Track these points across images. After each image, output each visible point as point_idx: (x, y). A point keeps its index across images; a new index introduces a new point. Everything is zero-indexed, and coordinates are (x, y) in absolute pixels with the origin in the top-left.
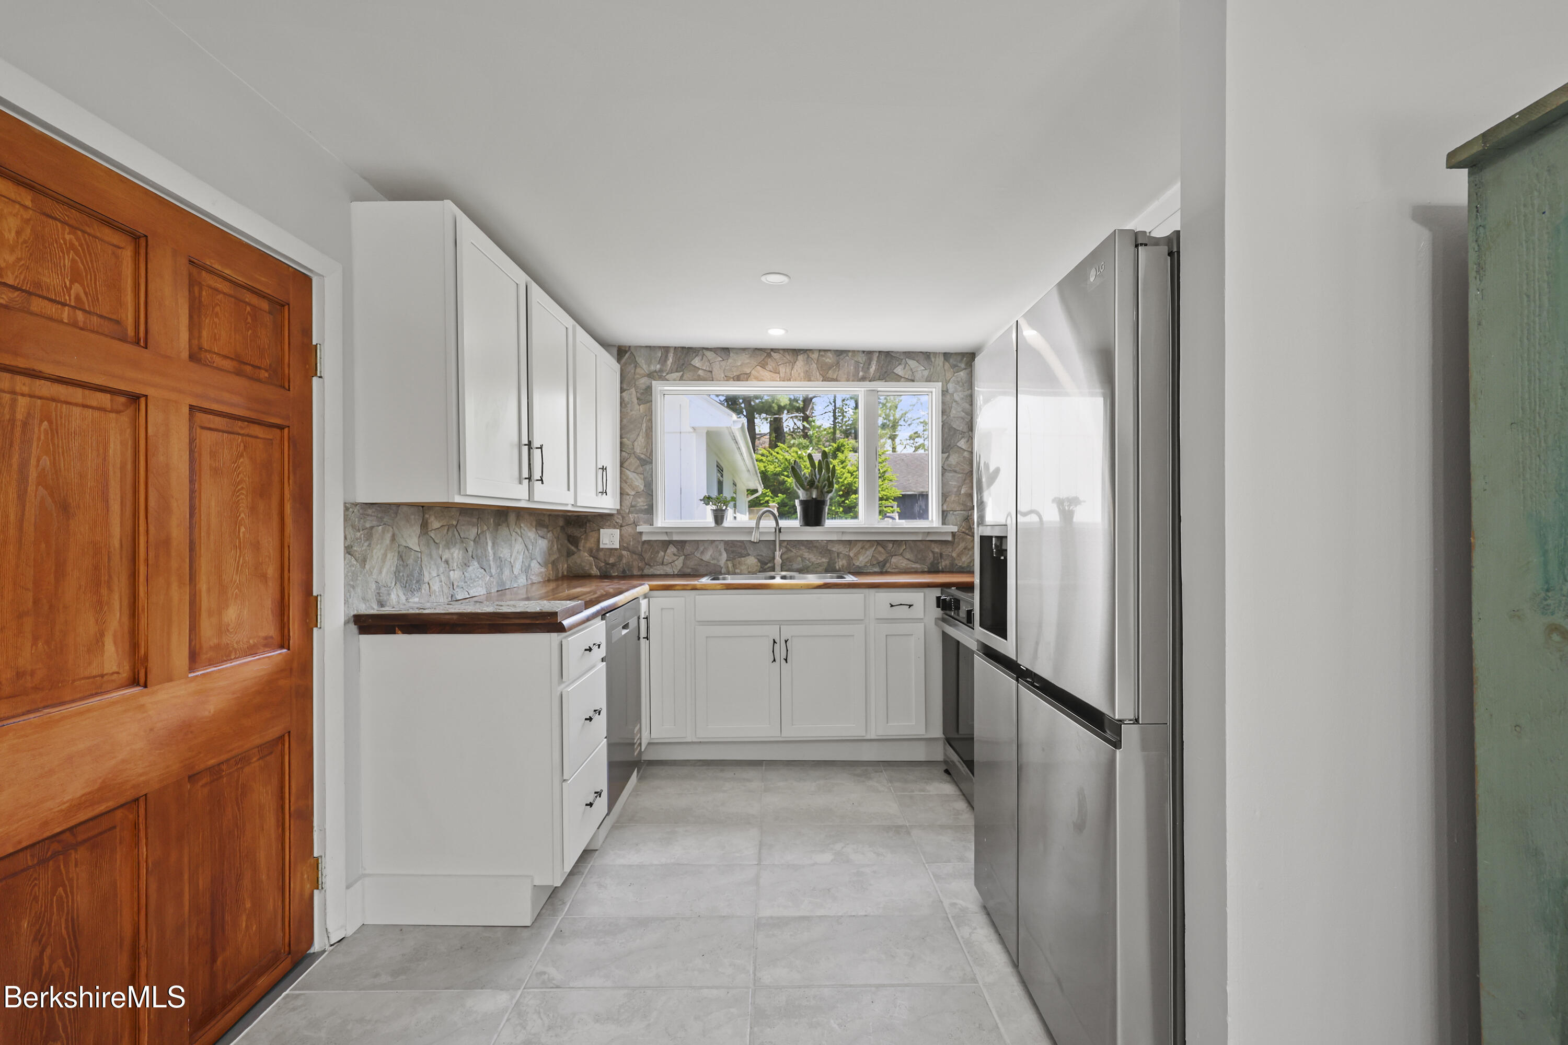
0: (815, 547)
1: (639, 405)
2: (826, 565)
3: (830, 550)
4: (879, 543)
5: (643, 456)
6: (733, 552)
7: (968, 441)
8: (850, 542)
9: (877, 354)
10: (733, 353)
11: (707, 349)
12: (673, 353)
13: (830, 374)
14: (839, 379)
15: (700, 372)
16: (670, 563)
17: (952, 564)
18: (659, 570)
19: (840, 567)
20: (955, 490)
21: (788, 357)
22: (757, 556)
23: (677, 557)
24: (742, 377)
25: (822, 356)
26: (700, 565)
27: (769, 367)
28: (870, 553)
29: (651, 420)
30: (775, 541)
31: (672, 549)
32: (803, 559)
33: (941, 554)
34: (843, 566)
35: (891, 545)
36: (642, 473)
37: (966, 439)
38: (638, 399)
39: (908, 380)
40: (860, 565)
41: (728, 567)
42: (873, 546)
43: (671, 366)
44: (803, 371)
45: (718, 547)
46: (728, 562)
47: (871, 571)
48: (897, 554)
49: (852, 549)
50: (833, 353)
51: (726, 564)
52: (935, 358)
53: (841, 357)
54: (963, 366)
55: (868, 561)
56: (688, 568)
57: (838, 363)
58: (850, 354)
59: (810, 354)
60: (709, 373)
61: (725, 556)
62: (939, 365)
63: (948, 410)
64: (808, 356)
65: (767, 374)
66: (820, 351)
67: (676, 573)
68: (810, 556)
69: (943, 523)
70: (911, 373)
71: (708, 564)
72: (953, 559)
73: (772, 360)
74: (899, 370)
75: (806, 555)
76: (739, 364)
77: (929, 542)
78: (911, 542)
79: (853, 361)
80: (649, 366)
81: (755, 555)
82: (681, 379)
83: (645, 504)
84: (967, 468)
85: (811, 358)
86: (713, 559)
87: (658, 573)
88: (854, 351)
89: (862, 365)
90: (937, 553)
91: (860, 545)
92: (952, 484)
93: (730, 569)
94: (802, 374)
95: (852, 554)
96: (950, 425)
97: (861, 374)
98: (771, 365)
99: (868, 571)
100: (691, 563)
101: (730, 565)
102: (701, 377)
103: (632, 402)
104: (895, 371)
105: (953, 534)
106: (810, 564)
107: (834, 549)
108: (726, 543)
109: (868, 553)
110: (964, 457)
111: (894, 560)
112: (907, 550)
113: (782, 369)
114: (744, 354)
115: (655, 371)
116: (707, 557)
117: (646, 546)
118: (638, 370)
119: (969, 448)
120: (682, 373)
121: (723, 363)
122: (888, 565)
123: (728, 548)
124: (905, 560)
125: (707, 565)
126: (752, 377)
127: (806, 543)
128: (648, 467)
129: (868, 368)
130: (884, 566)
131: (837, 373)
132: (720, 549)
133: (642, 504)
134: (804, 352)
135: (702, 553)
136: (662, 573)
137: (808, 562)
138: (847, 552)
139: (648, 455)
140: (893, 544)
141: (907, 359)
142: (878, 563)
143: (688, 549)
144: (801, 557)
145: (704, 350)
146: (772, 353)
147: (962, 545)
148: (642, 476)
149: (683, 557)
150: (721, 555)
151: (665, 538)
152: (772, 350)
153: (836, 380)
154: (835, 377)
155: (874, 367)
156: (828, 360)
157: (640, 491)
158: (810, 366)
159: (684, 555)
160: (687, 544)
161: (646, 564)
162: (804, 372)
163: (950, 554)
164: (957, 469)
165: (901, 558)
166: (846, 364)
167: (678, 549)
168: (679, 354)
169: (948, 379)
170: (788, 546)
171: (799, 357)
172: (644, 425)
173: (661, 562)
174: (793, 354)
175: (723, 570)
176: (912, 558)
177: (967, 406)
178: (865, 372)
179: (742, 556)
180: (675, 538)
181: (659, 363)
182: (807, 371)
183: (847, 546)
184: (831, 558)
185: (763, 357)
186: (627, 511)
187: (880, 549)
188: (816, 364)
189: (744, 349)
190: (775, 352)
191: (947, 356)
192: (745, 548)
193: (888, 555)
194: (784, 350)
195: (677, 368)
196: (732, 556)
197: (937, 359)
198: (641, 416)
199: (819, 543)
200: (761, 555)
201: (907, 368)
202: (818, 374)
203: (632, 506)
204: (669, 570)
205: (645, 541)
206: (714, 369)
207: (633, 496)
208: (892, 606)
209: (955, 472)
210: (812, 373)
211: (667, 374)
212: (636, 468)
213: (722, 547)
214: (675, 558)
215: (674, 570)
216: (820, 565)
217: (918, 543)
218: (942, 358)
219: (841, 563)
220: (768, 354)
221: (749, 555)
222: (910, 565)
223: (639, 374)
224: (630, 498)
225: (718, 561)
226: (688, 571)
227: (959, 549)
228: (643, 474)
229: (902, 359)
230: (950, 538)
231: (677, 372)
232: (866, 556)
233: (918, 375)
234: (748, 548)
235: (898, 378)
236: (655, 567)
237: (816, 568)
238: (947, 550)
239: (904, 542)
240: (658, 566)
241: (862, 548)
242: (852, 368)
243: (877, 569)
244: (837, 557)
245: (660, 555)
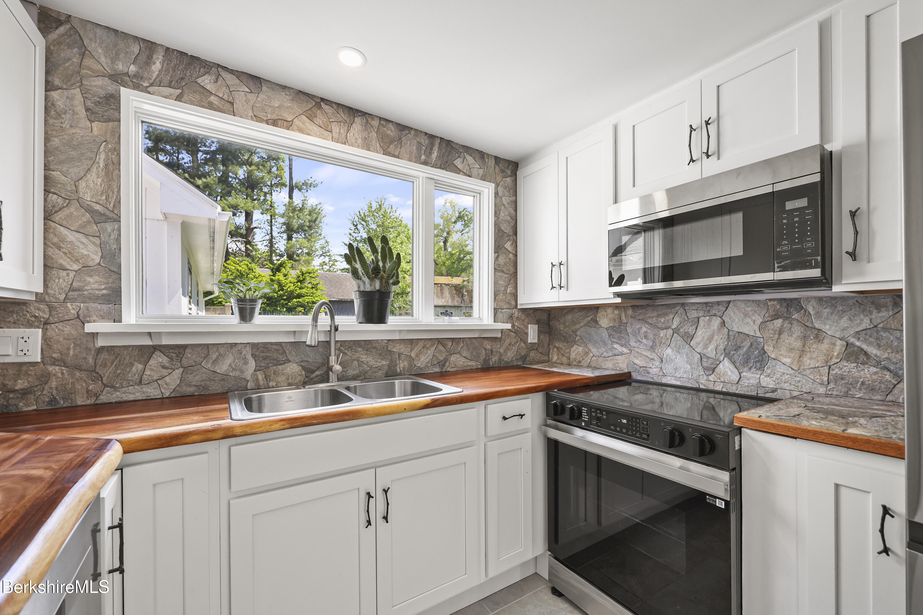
0: (374, 348)
1: (91, 121)
2: (386, 368)
3: (390, 351)
4: (440, 341)
5: (98, 207)
6: (265, 359)
7: (512, 245)
8: (411, 341)
9: (439, 141)
10: (267, 87)
11: (225, 68)
12: (163, 56)
13: (392, 148)
14: (400, 156)
15: (212, 98)
16: (156, 380)
17: (500, 360)
18: (134, 394)
19: (402, 369)
20: (503, 289)
21: (343, 116)
22: (298, 364)
23: (170, 371)
24: (280, 122)
25: (383, 125)
26: (210, 380)
27: (318, 121)
28: (430, 352)
29: (117, 151)
30: (328, 343)
31: (159, 359)
32: (360, 363)
33: (492, 351)
34: (404, 368)
35: (450, 343)
36: (98, 234)
37: (511, 242)
38: (87, 110)
39: (465, 174)
40: (422, 366)
41: (257, 379)
42: (434, 345)
43: (158, 75)
44: (361, 137)
45: (241, 353)
46: (258, 373)
47: (432, 372)
48: (456, 352)
49: (414, 349)
50: (395, 125)
51: (254, 374)
52: (488, 159)
53: (404, 133)
54: (509, 173)
55: (429, 361)
56: (190, 386)
57: (400, 139)
58: (413, 132)
59: (369, 120)
60: (228, 105)
61: (252, 364)
62: (491, 167)
63: (498, 212)
64: (367, 120)
65: (315, 129)
66: (381, 118)
67: (167, 394)
68: (368, 359)
69: (495, 322)
70: (468, 168)
71: (225, 377)
72: (501, 355)
73: (322, 113)
74: (458, 163)
75: (364, 358)
76: (277, 105)
77: (482, 339)
78: (467, 340)
79: (415, 141)
80: (113, 62)
81: (297, 361)
82: (179, 98)
83: (103, 287)
84: (512, 270)
85: (370, 124)
86: (234, 370)
87: (131, 397)
88: (416, 130)
89: (424, 148)
90: (489, 350)
91: (421, 344)
92: (501, 284)
93: (261, 382)
94: (360, 141)
95: (413, 355)
96: (499, 226)
97: (423, 157)
98: (320, 119)
99: (429, 372)
100: (195, 379)
101: (260, 376)
102: (215, 107)
103: (74, 113)
104: (455, 162)
105: (502, 331)
106: (369, 369)
107: (395, 350)
108: (254, 346)
109: (429, 352)
110: (510, 259)
111: (453, 358)
112: (465, 348)
113: (335, 128)
114: (283, 94)
115: (127, 74)
116: (223, 367)
117: (104, 356)
118: (87, 62)
119: (513, 250)
120: (180, 91)
121: (252, 97)
122: (447, 364)
123: (257, 353)
124: (463, 358)
125: (223, 380)
126: (295, 127)
127: (363, 343)
128: (109, 227)
129: (431, 154)
130: (444, 365)
131: (398, 150)
132: (245, 355)
133: (96, 286)
134: (363, 115)
135: (215, 362)
136: (140, 398)
137: (366, 366)
138: (408, 352)
139: (111, 207)
140: (452, 342)
141: (465, 154)
142: (438, 363)
143: (190, 357)
144: (358, 361)
145: (219, 69)
146: (322, 103)
147: (508, 341)
148: (97, 241)
149: (181, 370)
150: (246, 363)
151: (147, 342)
152: (322, 100)
153: (397, 157)
154: (397, 154)
155: (435, 154)
156: (389, 132)
157: (91, 263)
158: (369, 134)
159: (182, 367)
160: (188, 351)
161: (105, 386)
162: (362, 139)
163: (498, 350)
164: (504, 269)
165: (458, 356)
166: (409, 142)
167: (172, 359)
168: (175, 61)
169: (498, 182)
170: (342, 348)
171: (356, 118)
172: (103, 156)
173: (138, 381)
174: (349, 113)
175: (249, 386)
176: (468, 356)
177: (513, 212)
178: (427, 156)
179: (278, 363)
180: (165, 341)
181: (133, 63)
182: (366, 139)
183: (409, 346)
184: (391, 360)
185: (310, 106)
186: (62, 297)
187: (441, 347)
188: (376, 133)
189: (284, 88)
190: (326, 104)
191: (497, 159)
192: (284, 352)
193: (447, 354)
194: (338, 105)
195: (171, 82)
196: (263, 365)
197: (490, 160)
198: (94, 140)
199: (379, 343)
200: (308, 361)
201: (465, 163)
202: (378, 146)
203: (72, 289)
204: (153, 392)
205: (103, 348)
206: (237, 101)
207: (76, 271)
208: (505, 418)
209: (503, 272)
210: (371, 142)
211: (152, 85)
212: (83, 226)
213: (248, 352)
214: (165, 372)
215: (163, 391)
216: (379, 368)
217: (474, 341)
218: (493, 162)
219: (402, 365)
220: (316, 103)
221: (289, 361)
222: (467, 363)
223: (89, 68)
224: (68, 275)
225: (242, 372)
226: (190, 390)
227: (505, 345)
228: (99, 237)
229: (461, 153)
230: (499, 335)
231: (170, 87)
232: (427, 355)
233: (475, 172)
234: (287, 352)
235: (458, 171)
236: (124, 389)
237: (375, 372)
238: (496, 347)
239: (462, 340)
240: (131, 388)
241: (423, 348)
242: (414, 148)
243: (437, 370)
244: (398, 359)
245: (134, 369)
